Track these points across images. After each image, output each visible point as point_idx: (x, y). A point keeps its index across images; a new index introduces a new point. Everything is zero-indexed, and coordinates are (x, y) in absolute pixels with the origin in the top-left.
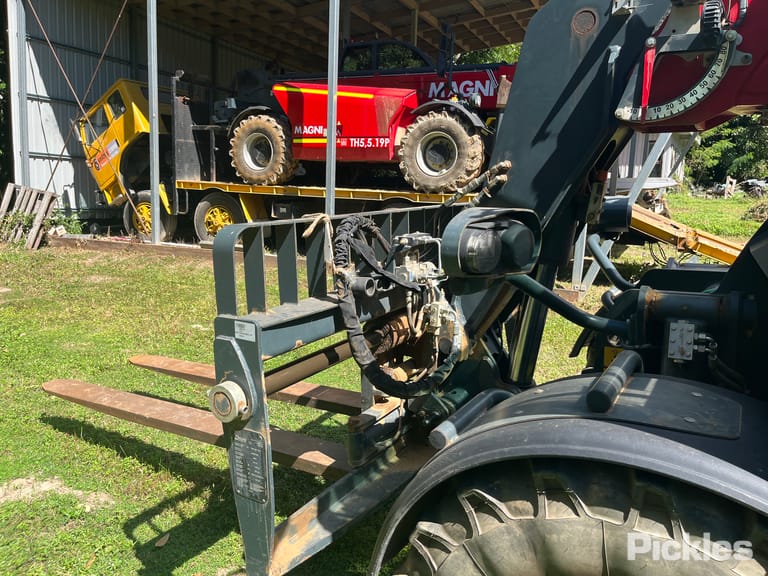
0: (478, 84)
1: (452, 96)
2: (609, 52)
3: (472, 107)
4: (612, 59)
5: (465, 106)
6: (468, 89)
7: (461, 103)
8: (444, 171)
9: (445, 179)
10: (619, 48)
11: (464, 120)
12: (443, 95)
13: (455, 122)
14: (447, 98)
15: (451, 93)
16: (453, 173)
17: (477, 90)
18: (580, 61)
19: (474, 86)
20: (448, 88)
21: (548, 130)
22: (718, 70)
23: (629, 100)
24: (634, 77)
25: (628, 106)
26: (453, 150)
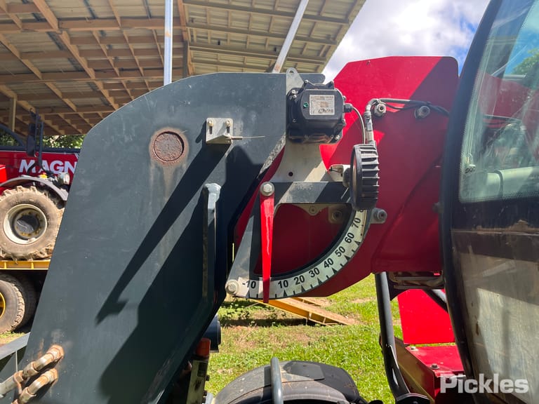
0: (68, 164)
1: (42, 173)
2: (206, 193)
3: (60, 184)
4: (212, 204)
5: (55, 183)
6: (58, 168)
7: (50, 180)
8: (34, 239)
9: (34, 246)
10: (218, 187)
11: (53, 194)
12: (34, 170)
13: (44, 197)
14: (36, 175)
15: (41, 170)
16: (42, 241)
17: (66, 170)
18: (167, 199)
19: (63, 166)
20: (38, 166)
21: (123, 297)
22: (356, 232)
23: (243, 267)
24: (248, 235)
25: (243, 276)
26: (42, 220)
